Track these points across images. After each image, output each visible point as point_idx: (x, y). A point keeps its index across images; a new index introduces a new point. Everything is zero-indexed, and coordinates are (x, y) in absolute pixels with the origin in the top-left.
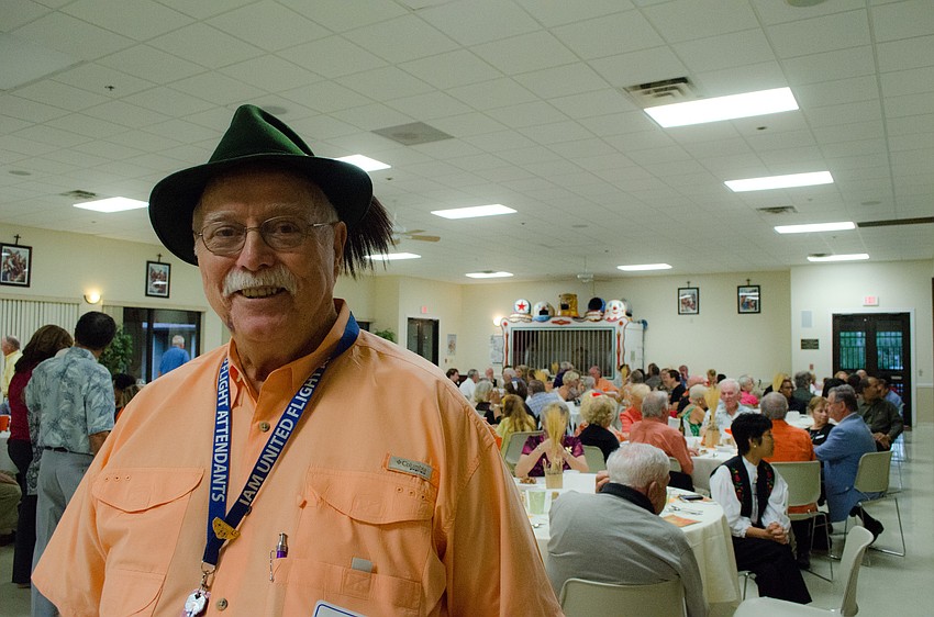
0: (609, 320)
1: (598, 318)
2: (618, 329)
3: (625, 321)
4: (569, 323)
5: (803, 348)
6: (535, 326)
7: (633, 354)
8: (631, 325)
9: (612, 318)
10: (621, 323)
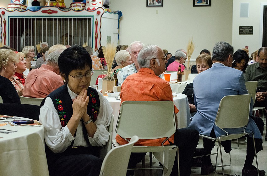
0: (89, 10)
1: (81, 8)
2: (96, 17)
3: (101, 11)
4: (56, 12)
5: (240, 34)
6: (28, 14)
7: (109, 39)
8: (106, 15)
9: (91, 8)
10: (98, 13)
